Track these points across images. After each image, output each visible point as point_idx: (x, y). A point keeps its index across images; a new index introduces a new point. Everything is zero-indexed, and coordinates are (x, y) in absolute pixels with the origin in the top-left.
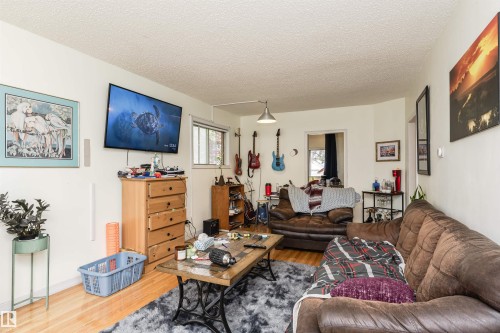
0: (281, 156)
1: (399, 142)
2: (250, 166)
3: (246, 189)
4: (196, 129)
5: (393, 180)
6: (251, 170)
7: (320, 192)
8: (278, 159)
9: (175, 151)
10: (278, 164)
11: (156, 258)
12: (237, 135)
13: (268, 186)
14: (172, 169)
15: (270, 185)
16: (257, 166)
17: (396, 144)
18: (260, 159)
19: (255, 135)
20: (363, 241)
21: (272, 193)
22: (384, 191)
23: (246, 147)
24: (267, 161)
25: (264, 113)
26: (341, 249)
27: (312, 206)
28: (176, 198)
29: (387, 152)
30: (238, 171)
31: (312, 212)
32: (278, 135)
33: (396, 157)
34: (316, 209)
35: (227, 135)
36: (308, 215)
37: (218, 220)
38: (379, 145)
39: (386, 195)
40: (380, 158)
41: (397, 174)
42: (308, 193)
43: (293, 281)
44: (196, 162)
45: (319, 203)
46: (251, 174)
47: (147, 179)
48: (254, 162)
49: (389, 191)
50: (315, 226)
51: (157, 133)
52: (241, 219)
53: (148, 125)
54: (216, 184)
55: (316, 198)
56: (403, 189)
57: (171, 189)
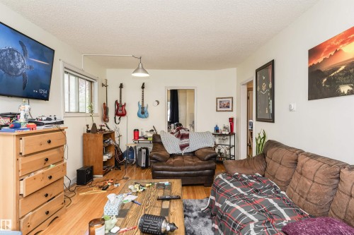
0: (145, 106)
1: (232, 98)
2: (117, 114)
3: (116, 135)
4: (66, 76)
5: (228, 124)
6: (117, 118)
7: (187, 136)
8: (143, 108)
9: (45, 98)
10: (143, 113)
11: (31, 228)
12: (104, 85)
13: (136, 131)
14: (49, 119)
15: (138, 130)
16: (124, 115)
17: (230, 100)
18: (126, 108)
19: (121, 86)
20: (244, 176)
21: (139, 138)
22: (224, 133)
23: (113, 96)
24: (132, 110)
25: (138, 68)
26: (232, 185)
27: (182, 147)
28: (55, 152)
29: (224, 105)
30: (105, 118)
31: (183, 152)
32: (143, 87)
33: (230, 109)
34: (186, 150)
35: (96, 85)
36: (180, 155)
37: (92, 167)
38: (219, 100)
39: (226, 135)
40: (219, 109)
41: (231, 120)
42: (178, 136)
43: (192, 219)
44: (67, 110)
45: (187, 145)
46: (117, 121)
47: (17, 132)
48: (121, 111)
49: (227, 133)
50: (191, 165)
51: (23, 75)
52: (113, 163)
53: (12, 64)
54: (88, 131)
55: (185, 141)
56: (235, 131)
57: (49, 142)
